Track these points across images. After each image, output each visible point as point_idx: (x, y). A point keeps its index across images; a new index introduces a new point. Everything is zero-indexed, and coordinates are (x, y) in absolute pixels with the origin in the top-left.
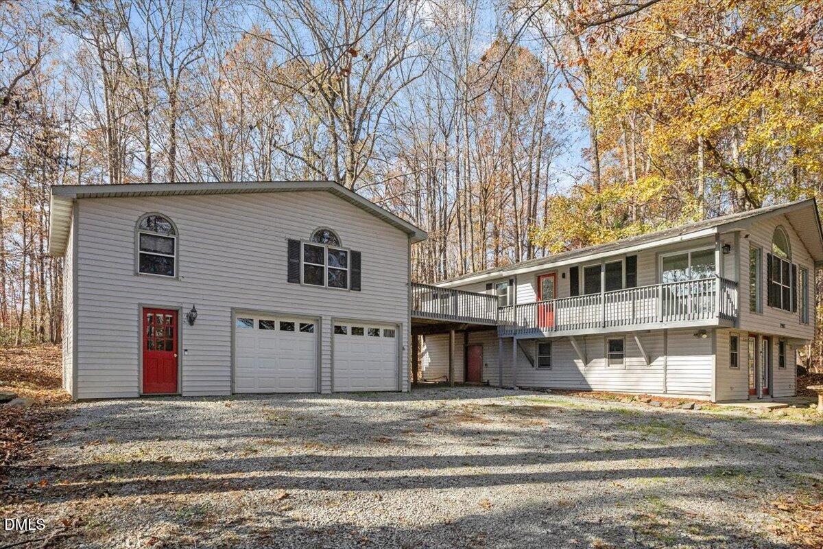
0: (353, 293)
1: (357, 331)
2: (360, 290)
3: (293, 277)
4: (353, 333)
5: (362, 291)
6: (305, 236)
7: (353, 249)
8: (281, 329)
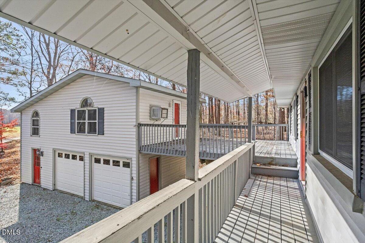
0: (100, 137)
1: (107, 162)
2: (103, 134)
3: (72, 131)
4: (104, 164)
5: (105, 135)
6: (77, 106)
7: (100, 107)
8: (72, 159)
